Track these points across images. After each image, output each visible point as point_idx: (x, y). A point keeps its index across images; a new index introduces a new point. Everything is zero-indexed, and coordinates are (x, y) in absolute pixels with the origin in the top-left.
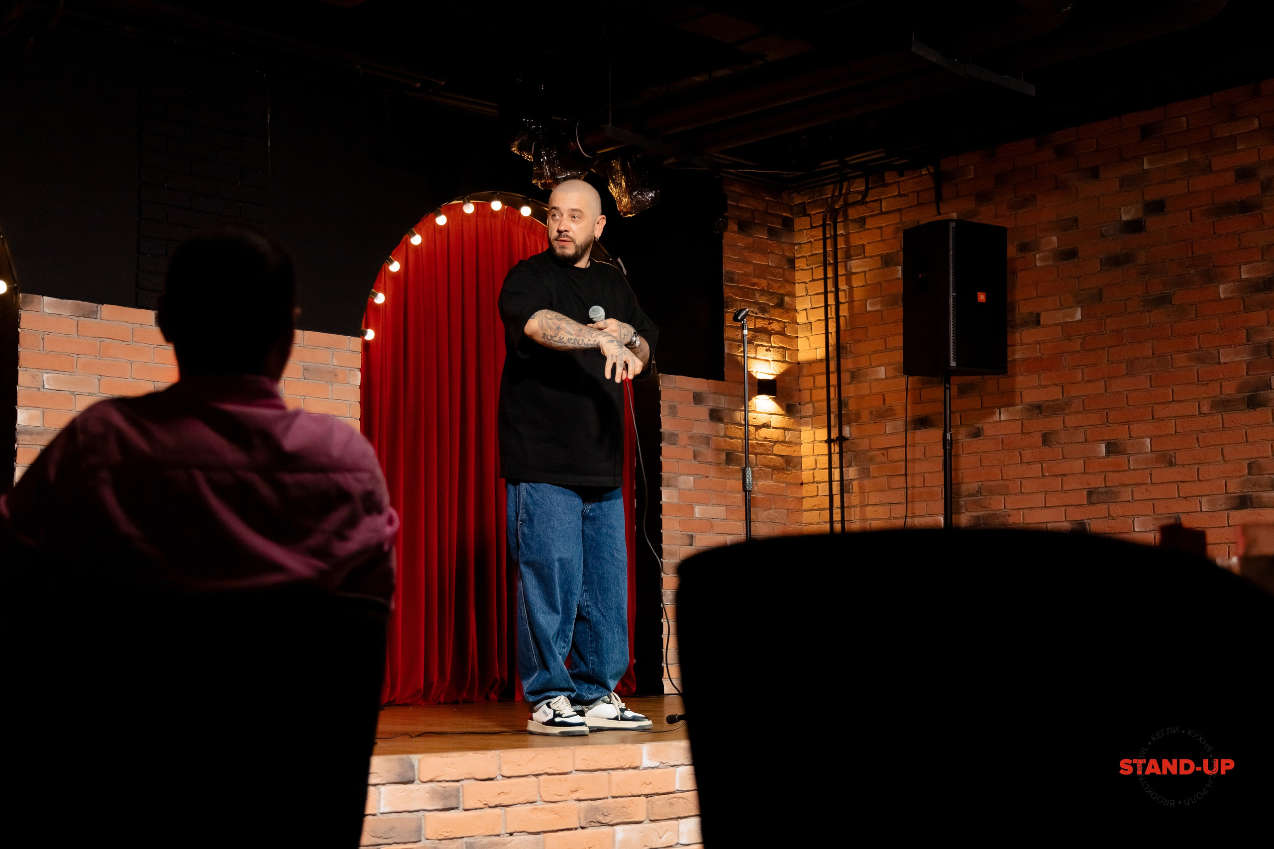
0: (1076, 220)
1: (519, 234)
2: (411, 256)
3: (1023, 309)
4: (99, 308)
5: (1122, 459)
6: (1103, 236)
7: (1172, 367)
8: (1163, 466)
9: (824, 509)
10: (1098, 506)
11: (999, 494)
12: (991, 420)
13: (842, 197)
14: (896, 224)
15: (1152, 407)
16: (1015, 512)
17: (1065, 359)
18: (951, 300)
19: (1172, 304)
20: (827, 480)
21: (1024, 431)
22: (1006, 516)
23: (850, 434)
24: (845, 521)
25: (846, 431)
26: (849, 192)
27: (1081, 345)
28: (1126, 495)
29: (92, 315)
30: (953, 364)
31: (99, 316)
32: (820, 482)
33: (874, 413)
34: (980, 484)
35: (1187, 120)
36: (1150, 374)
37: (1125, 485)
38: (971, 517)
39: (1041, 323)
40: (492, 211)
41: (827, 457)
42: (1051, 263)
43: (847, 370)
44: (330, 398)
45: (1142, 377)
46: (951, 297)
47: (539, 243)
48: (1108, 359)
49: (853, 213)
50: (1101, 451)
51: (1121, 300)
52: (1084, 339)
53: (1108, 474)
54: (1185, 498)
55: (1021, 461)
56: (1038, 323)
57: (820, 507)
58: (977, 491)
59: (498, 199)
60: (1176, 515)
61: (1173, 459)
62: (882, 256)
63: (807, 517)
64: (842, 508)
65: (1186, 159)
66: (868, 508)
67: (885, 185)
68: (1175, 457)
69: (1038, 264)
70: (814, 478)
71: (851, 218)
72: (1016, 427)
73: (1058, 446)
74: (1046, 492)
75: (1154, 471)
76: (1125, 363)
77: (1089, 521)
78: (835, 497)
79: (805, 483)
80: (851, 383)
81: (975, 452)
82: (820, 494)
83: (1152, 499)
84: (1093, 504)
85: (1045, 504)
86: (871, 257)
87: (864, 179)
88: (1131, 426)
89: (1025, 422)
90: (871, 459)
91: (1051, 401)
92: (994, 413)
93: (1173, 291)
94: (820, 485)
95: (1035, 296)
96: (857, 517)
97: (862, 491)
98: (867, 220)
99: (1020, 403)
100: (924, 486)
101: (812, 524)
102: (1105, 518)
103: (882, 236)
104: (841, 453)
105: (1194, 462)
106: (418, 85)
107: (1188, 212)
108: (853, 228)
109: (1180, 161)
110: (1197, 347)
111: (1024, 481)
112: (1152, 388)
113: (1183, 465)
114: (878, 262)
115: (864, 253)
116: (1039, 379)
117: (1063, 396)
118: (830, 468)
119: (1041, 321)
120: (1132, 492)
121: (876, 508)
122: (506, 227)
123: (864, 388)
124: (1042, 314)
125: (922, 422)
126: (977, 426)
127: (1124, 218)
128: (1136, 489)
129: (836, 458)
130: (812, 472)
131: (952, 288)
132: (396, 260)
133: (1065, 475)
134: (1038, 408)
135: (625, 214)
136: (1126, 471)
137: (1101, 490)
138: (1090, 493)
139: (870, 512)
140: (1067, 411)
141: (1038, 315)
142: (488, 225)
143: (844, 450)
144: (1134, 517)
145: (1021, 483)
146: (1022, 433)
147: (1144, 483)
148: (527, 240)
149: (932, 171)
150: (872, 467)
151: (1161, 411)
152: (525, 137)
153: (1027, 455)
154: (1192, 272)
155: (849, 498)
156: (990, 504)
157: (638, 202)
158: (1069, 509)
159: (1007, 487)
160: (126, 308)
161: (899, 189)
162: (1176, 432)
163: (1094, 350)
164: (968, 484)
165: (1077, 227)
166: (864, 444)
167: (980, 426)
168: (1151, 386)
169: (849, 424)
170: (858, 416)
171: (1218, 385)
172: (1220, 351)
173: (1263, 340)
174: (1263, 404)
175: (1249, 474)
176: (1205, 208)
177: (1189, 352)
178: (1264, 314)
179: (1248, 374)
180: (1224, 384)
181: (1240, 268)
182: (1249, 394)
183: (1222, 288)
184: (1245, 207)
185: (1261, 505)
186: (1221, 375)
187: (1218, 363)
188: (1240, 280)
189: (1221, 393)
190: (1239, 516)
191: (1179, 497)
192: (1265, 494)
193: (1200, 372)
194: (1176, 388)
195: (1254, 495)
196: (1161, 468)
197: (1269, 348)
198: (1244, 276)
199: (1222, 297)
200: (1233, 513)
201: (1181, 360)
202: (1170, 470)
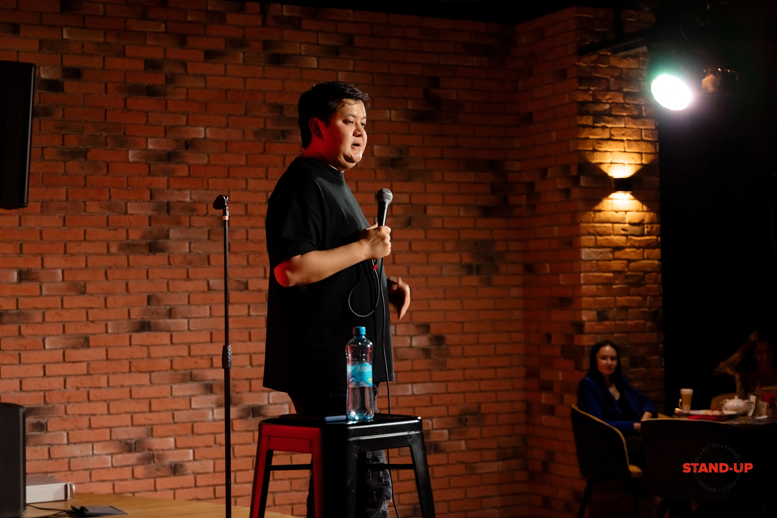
5: (35, 285)
7: (85, 211)
8: (74, 293)
10: (9, 326)
15: (65, 244)
19: (86, 159)
28: (38, 317)
37: (36, 309)
45: (56, 217)
50: (14, 277)
54: (92, 322)
60: (85, 336)
61: (83, 289)
65: (101, 40)
68: (85, 288)
75: (65, 299)
83: (63, 322)
93: (86, 147)
107: (103, 85)
109: (96, 40)
110: (108, 198)
112: (65, 228)
113: (92, 295)
120: (43, 315)
128: (47, 312)
136: (38, 296)
137: (12, 312)
144: (45, 337)
151: (73, 248)
154: (104, 135)
162: (86, 266)
168: (64, 225)
171: (124, 231)
172: (128, 204)
173: (165, 200)
174: (161, 250)
175: (149, 304)
176: (118, 84)
177: (99, 200)
178: (165, 179)
179: (150, 225)
180: (130, 231)
181: (147, 140)
182: (149, 241)
183: (131, 153)
184: (151, 92)
185: (158, 329)
186: (128, 224)
187: (126, 213)
188: (146, 149)
189: (128, 238)
190: (139, 338)
191: (87, 319)
192: (161, 321)
193: (109, 219)
194: (89, 230)
195: (152, 321)
196: (70, 295)
197: (168, 207)
198: (150, 147)
199: (131, 159)
200: (134, 335)
201: (93, 207)
202: (81, 298)
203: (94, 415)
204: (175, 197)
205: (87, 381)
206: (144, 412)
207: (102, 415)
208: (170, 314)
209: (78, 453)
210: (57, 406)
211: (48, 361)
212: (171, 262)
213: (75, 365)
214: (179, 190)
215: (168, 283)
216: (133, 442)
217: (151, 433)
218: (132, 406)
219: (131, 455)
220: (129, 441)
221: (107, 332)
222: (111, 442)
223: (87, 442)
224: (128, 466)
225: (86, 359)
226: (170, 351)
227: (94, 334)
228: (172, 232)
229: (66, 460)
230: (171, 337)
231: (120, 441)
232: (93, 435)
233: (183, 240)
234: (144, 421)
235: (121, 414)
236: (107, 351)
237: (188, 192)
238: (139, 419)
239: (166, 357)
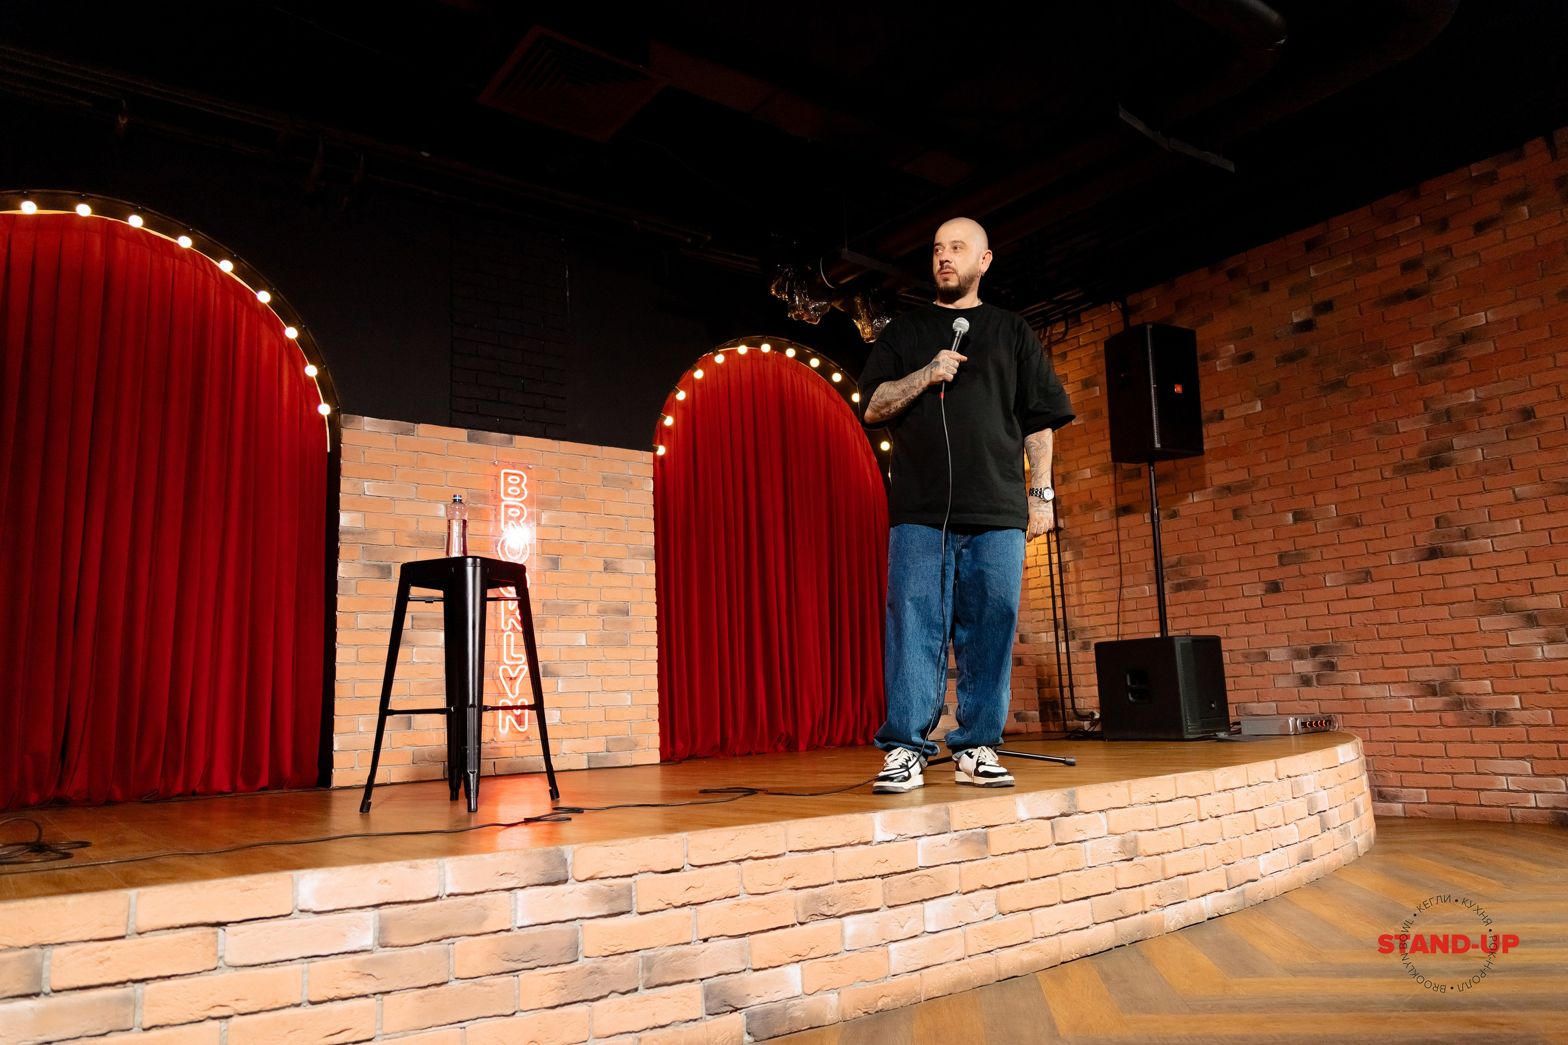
0: (1251, 329)
1: (787, 373)
2: (697, 390)
3: (1207, 408)
4: (416, 427)
5: (1311, 524)
6: (1276, 338)
7: (1352, 441)
8: (1350, 527)
9: (1046, 587)
10: (1290, 567)
11: (1196, 564)
12: (1183, 503)
13: (1047, 339)
14: (1092, 353)
15: (1335, 478)
16: (1212, 577)
17: (1249, 445)
18: (1153, 391)
19: (1347, 387)
20: (1048, 563)
21: (1216, 509)
22: (1204, 581)
23: (1064, 525)
24: (1064, 595)
25: (1061, 523)
26: (1051, 335)
27: (1263, 431)
28: (1316, 555)
29: (407, 433)
30: (1158, 445)
31: (415, 433)
32: (1041, 566)
33: (1083, 506)
34: (1179, 556)
35: (1350, 230)
36: (1330, 449)
37: (1315, 547)
38: (1172, 584)
39: (1225, 418)
40: (764, 354)
41: (1046, 545)
42: (1230, 366)
43: (1059, 474)
44: (627, 501)
45: (1323, 453)
46: (1153, 388)
47: (804, 382)
48: (1289, 439)
49: (1056, 350)
50: (1289, 519)
51: (1297, 390)
52: (1265, 426)
53: (1296, 539)
54: (1374, 554)
55: (1215, 533)
56: (1222, 418)
57: (1043, 585)
58: (1177, 563)
59: (767, 343)
60: (1366, 570)
62: (1082, 381)
63: (1032, 594)
64: (1062, 585)
65: (1350, 263)
66: (1083, 584)
67: (1081, 324)
68: (1361, 521)
69: (1218, 370)
70: (1036, 562)
71: (1054, 354)
72: (1209, 506)
73: (1248, 519)
74: (1239, 559)
75: (1341, 533)
76: (1305, 444)
77: (1281, 581)
78: (1054, 576)
79: (1030, 567)
80: (1063, 484)
81: (1173, 531)
82: (1042, 575)
83: (1342, 557)
84: (1284, 565)
85: (1240, 569)
86: (1073, 383)
87: (1064, 322)
88: (1315, 496)
89: (1216, 501)
90: (1084, 544)
91: (1239, 481)
92: (1188, 497)
93: (1347, 375)
94: (1042, 568)
95: (1218, 395)
96: (1075, 591)
97: (1077, 570)
98: (1068, 353)
99: (1210, 485)
100: (1130, 562)
101: (1037, 599)
102: (1297, 576)
103: (1081, 364)
104: (1058, 541)
105: (1381, 521)
106: (689, 240)
107: (1357, 307)
108: (1056, 362)
109: (1345, 265)
110: (1375, 421)
111: (1218, 550)
113: (1370, 525)
114: (1079, 385)
115: (1067, 380)
116: (1226, 464)
117: (1249, 476)
118: (1050, 553)
119: (1225, 416)
120: (1321, 552)
121: (1088, 583)
122: (777, 368)
123: (1074, 487)
124: (1225, 410)
125: (1124, 510)
126: (1173, 508)
127: (1295, 321)
128: (1325, 550)
129: (1054, 545)
130: (1035, 558)
131: (1152, 381)
132: (682, 390)
133: (1256, 543)
134: (1228, 489)
135: (868, 340)
136: (1314, 534)
137: (1291, 553)
138: (1281, 557)
139: (1085, 586)
140: (1254, 489)
141: (1222, 412)
142: (761, 367)
143: (1060, 538)
144: (1325, 574)
145: (1216, 552)
146: (1214, 510)
147: (1333, 544)
148: (794, 379)
149: (1121, 307)
150: (1084, 550)
151: (1343, 481)
152: (780, 279)
153: (1220, 529)
154: (1364, 357)
155: (1067, 576)
156: (1190, 572)
157: (877, 328)
158: (1261, 571)
159: (1204, 557)
160: (440, 427)
161: (1093, 326)
162: (1360, 496)
163: (1275, 435)
164: (1169, 558)
165: (1252, 334)
166: (1077, 532)
167: (1176, 508)
168: (1332, 460)
169: (1063, 517)
170: (1070, 511)
171: (1398, 452)
172: (1399, 422)
173: (1441, 407)
174: (1446, 464)
175: (1437, 527)
176: (1373, 300)
177: (1367, 426)
178: (1440, 384)
179: (1428, 439)
180: (1404, 450)
181: (1413, 348)
182: (1431, 457)
183: (1395, 368)
184: (1412, 295)
185: (1452, 554)
186: (1401, 442)
187: (1398, 432)
188: (1413, 358)
189: (1403, 459)
190: (1429, 566)
191: (1368, 553)
192: (1455, 544)
193: (1379, 442)
194: (1356, 459)
195: (1444, 546)
196: (1347, 529)
197: (1448, 413)
198: (1417, 354)
199: (1396, 374)
200: (1423, 563)
201: (1360, 434)
202: (1357, 530)
203: (1385, 653)
204: (1454, 400)
205: (1375, 617)
206: (1447, 650)
207: (1396, 653)
208: (1466, 535)
209: (1374, 695)
210: (1346, 644)
211: (1331, 599)
212: (1460, 475)
213: (1360, 600)
214: (1460, 391)
215: (1459, 501)
216: (1437, 683)
217: (1457, 675)
218: (1431, 643)
219: (1436, 698)
220: (1433, 683)
221: (1391, 564)
222: (1412, 684)
223: (1382, 683)
224: (1434, 711)
225: (1370, 594)
226: (1473, 578)
227: (1377, 567)
228: (1455, 441)
229: (1362, 701)
230: (1471, 561)
231: (1422, 682)
232: (1386, 675)
233: (1473, 447)
234: (1447, 661)
235: (1418, 652)
236: (1393, 583)
237: (1473, 391)
238: (1441, 657)
239: (1468, 586)
